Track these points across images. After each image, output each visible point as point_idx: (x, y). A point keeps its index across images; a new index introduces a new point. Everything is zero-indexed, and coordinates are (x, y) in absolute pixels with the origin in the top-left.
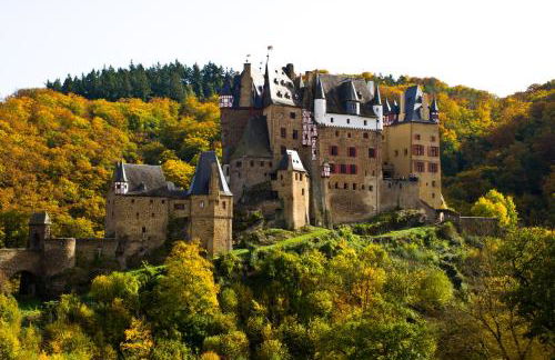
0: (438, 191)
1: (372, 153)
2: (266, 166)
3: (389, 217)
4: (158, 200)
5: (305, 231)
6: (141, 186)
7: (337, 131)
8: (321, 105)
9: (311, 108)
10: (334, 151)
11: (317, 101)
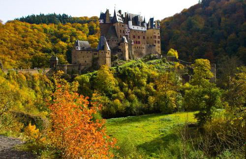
0: (160, 49)
1: (144, 38)
2: (117, 41)
3: (148, 57)
4: (89, 52)
5: (129, 61)
6: (84, 48)
7: (135, 31)
8: (130, 23)
9: (128, 24)
10: (134, 37)
11: (129, 22)
